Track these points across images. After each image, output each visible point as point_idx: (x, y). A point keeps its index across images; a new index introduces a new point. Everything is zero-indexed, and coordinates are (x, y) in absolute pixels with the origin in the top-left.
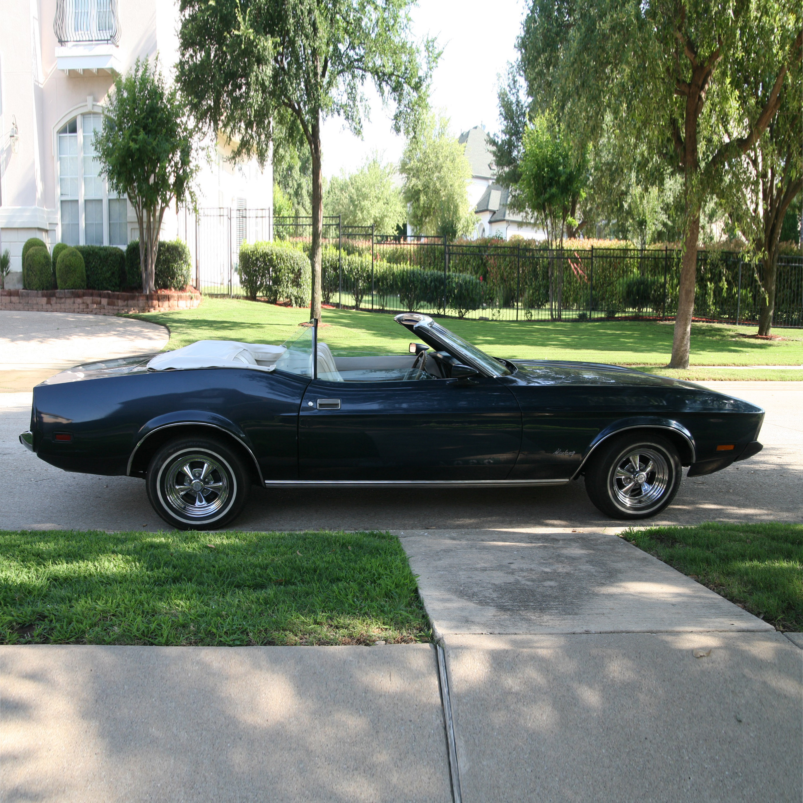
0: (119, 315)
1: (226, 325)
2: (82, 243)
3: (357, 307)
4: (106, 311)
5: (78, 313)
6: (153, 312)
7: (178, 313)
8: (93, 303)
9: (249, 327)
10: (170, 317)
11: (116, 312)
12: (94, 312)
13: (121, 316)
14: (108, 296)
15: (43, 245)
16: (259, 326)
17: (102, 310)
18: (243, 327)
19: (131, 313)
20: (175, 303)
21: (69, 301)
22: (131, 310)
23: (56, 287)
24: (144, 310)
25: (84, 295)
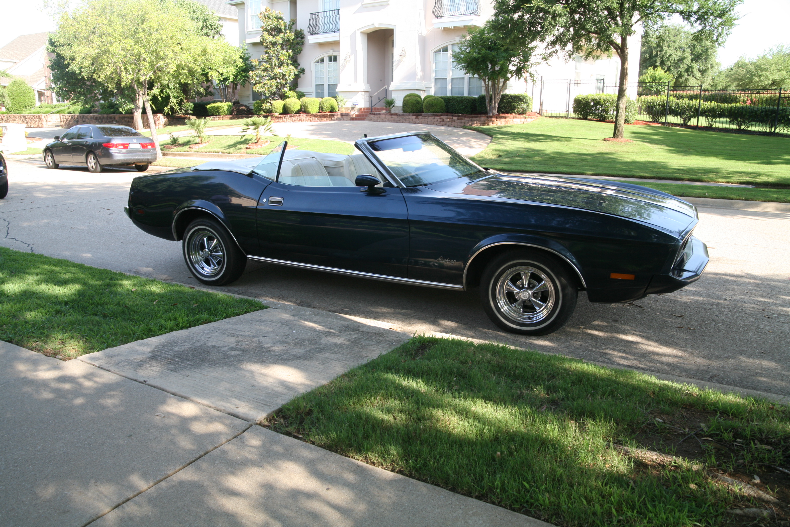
0: (464, 127)
1: (541, 138)
2: (449, 94)
3: (684, 125)
4: (456, 124)
5: (436, 125)
6: (491, 125)
7: (510, 127)
8: (447, 118)
9: (558, 140)
10: (502, 130)
11: (463, 125)
12: (448, 124)
13: (465, 128)
14: (458, 116)
15: (420, 97)
16: (568, 139)
17: (453, 123)
18: (553, 140)
19: (474, 126)
20: (512, 120)
21: (431, 118)
22: (474, 124)
23: (423, 112)
24: (484, 124)
25: (441, 115)
